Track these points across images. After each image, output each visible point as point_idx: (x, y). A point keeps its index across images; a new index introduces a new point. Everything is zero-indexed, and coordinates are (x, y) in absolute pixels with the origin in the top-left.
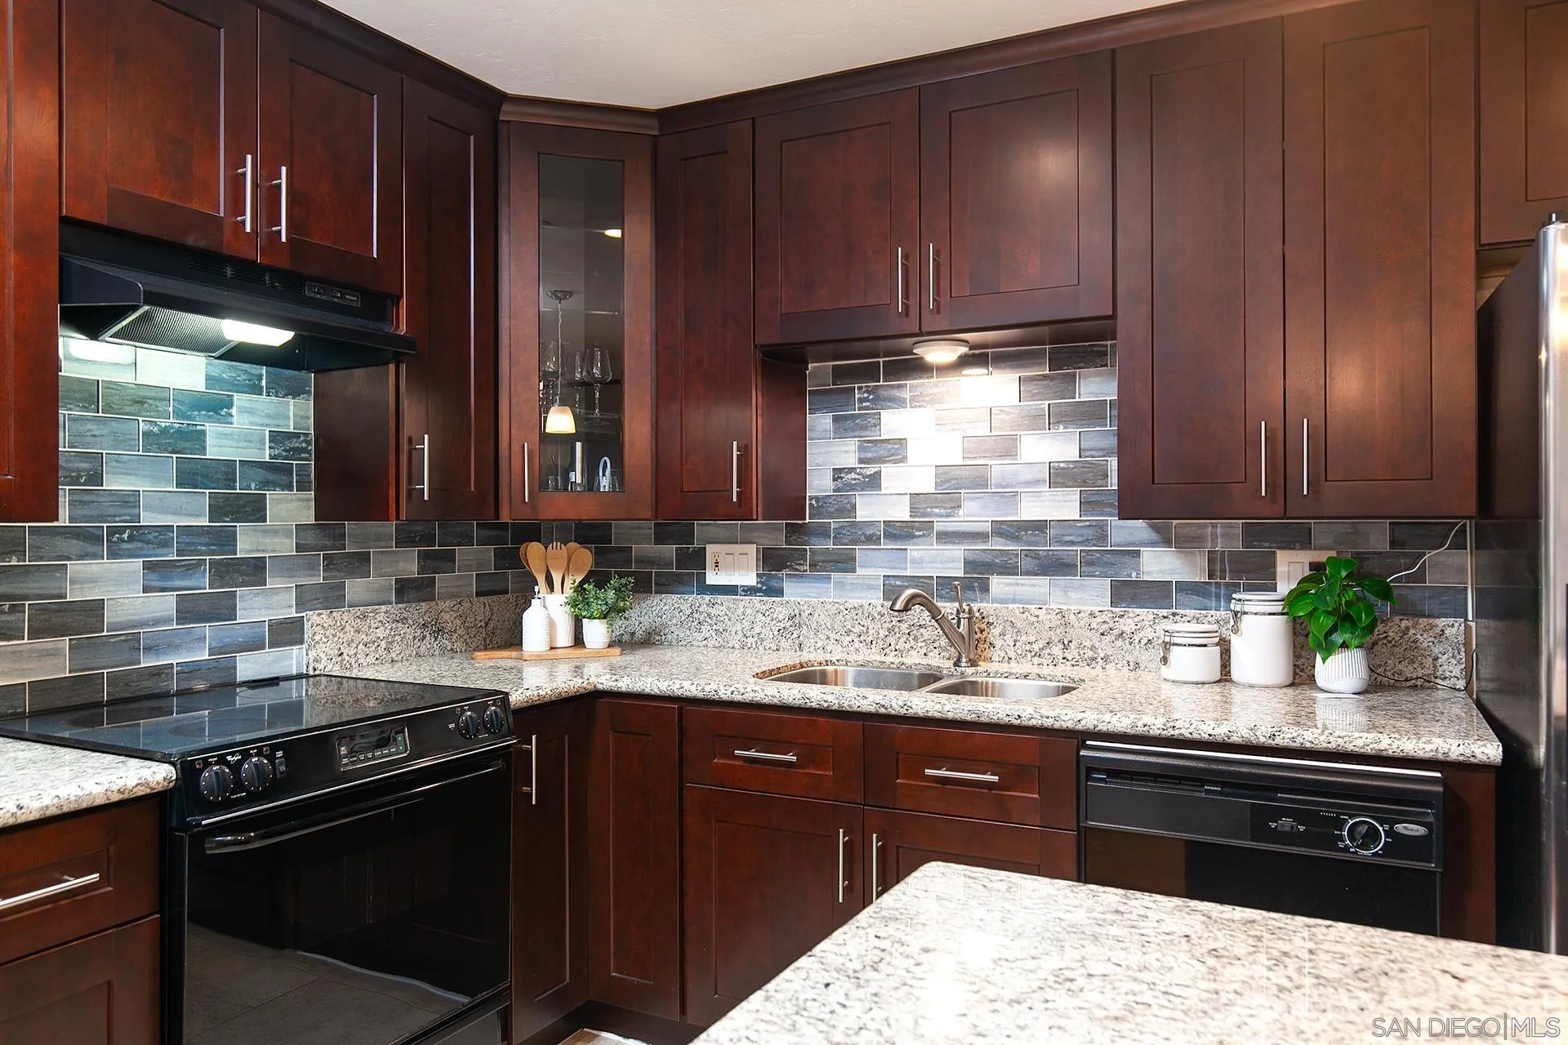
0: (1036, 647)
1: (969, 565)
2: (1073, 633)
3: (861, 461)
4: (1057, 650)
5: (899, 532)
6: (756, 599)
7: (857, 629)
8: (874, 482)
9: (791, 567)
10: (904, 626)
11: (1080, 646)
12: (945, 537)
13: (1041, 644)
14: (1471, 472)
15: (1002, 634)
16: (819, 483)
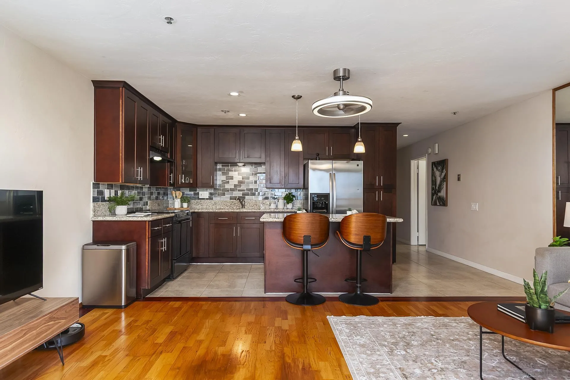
0: (252, 206)
1: (243, 195)
2: (257, 203)
3: (226, 179)
4: (255, 206)
5: (232, 190)
6: (208, 200)
7: (226, 204)
8: (228, 182)
9: (214, 195)
10: (233, 204)
11: (258, 205)
12: (239, 190)
13: (253, 205)
14: (303, 185)
15: (248, 204)
16: (219, 182)
